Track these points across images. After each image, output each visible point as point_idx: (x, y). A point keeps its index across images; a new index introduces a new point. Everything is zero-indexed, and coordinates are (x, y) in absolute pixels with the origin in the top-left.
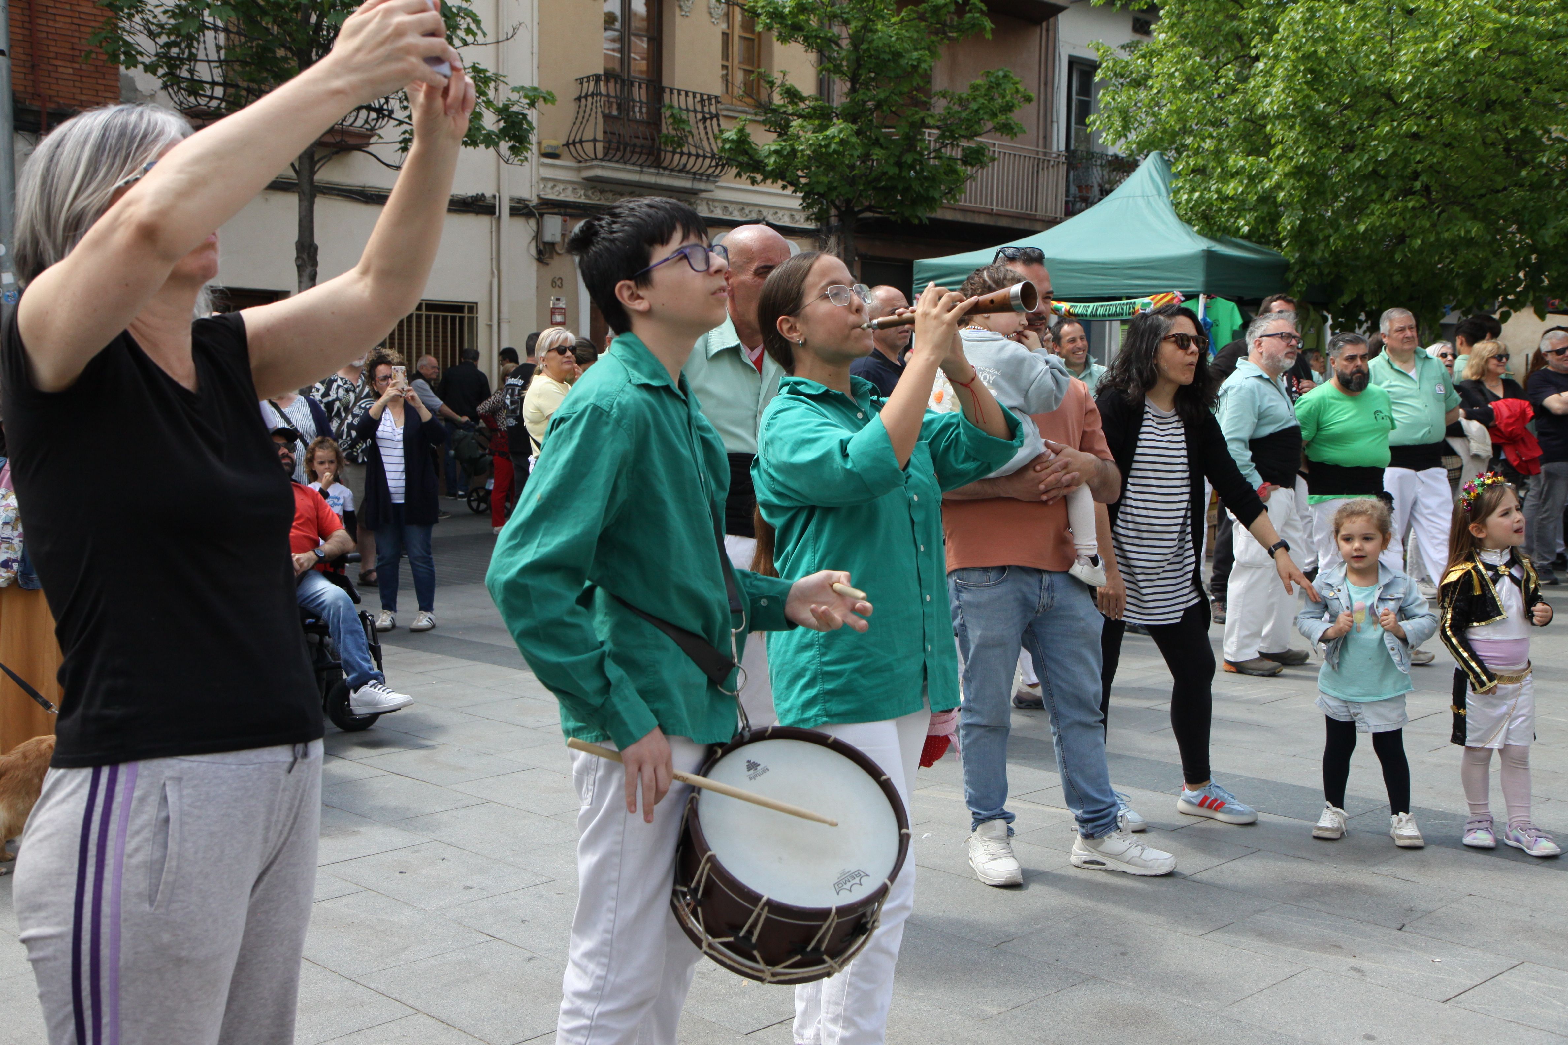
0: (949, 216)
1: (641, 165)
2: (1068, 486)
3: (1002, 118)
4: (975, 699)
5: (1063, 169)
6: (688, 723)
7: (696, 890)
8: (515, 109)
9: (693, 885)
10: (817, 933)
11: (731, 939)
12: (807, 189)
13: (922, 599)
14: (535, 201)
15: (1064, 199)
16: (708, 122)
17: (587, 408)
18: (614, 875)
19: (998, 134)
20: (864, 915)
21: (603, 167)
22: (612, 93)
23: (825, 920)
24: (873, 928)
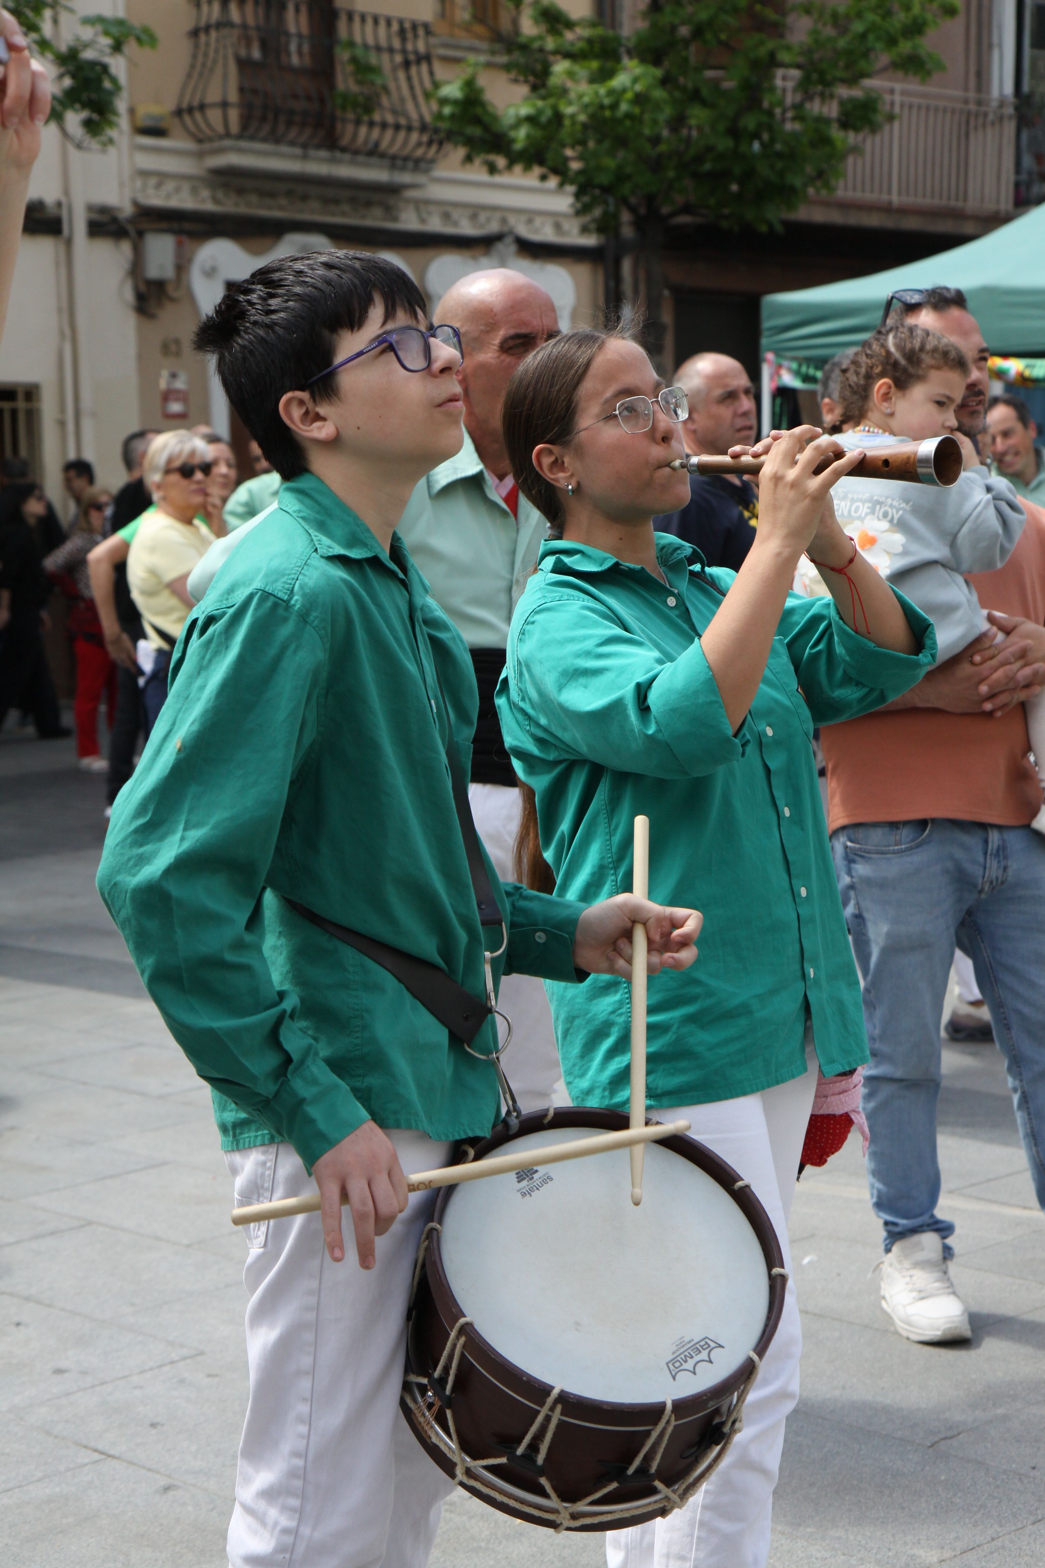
0: (818, 215)
1: (305, 146)
2: (1027, 686)
3: (905, 47)
4: (883, 1037)
5: (1010, 128)
6: (419, 1106)
7: (443, 1380)
8: (88, 55)
9: (437, 1374)
10: (642, 1444)
11: (503, 1460)
12: (582, 179)
13: (794, 894)
14: (127, 210)
15: (1012, 178)
16: (413, 70)
17: (251, 597)
18: (306, 1361)
19: (900, 74)
20: (717, 1412)
21: (240, 151)
22: (251, 21)
23: (656, 1423)
24: (733, 1431)
